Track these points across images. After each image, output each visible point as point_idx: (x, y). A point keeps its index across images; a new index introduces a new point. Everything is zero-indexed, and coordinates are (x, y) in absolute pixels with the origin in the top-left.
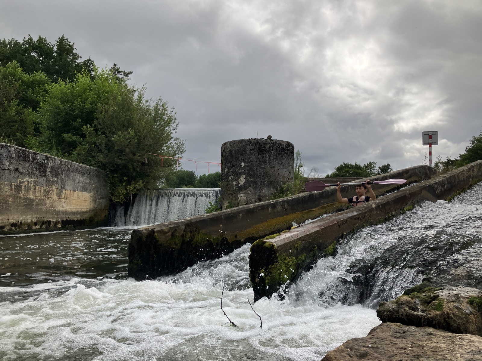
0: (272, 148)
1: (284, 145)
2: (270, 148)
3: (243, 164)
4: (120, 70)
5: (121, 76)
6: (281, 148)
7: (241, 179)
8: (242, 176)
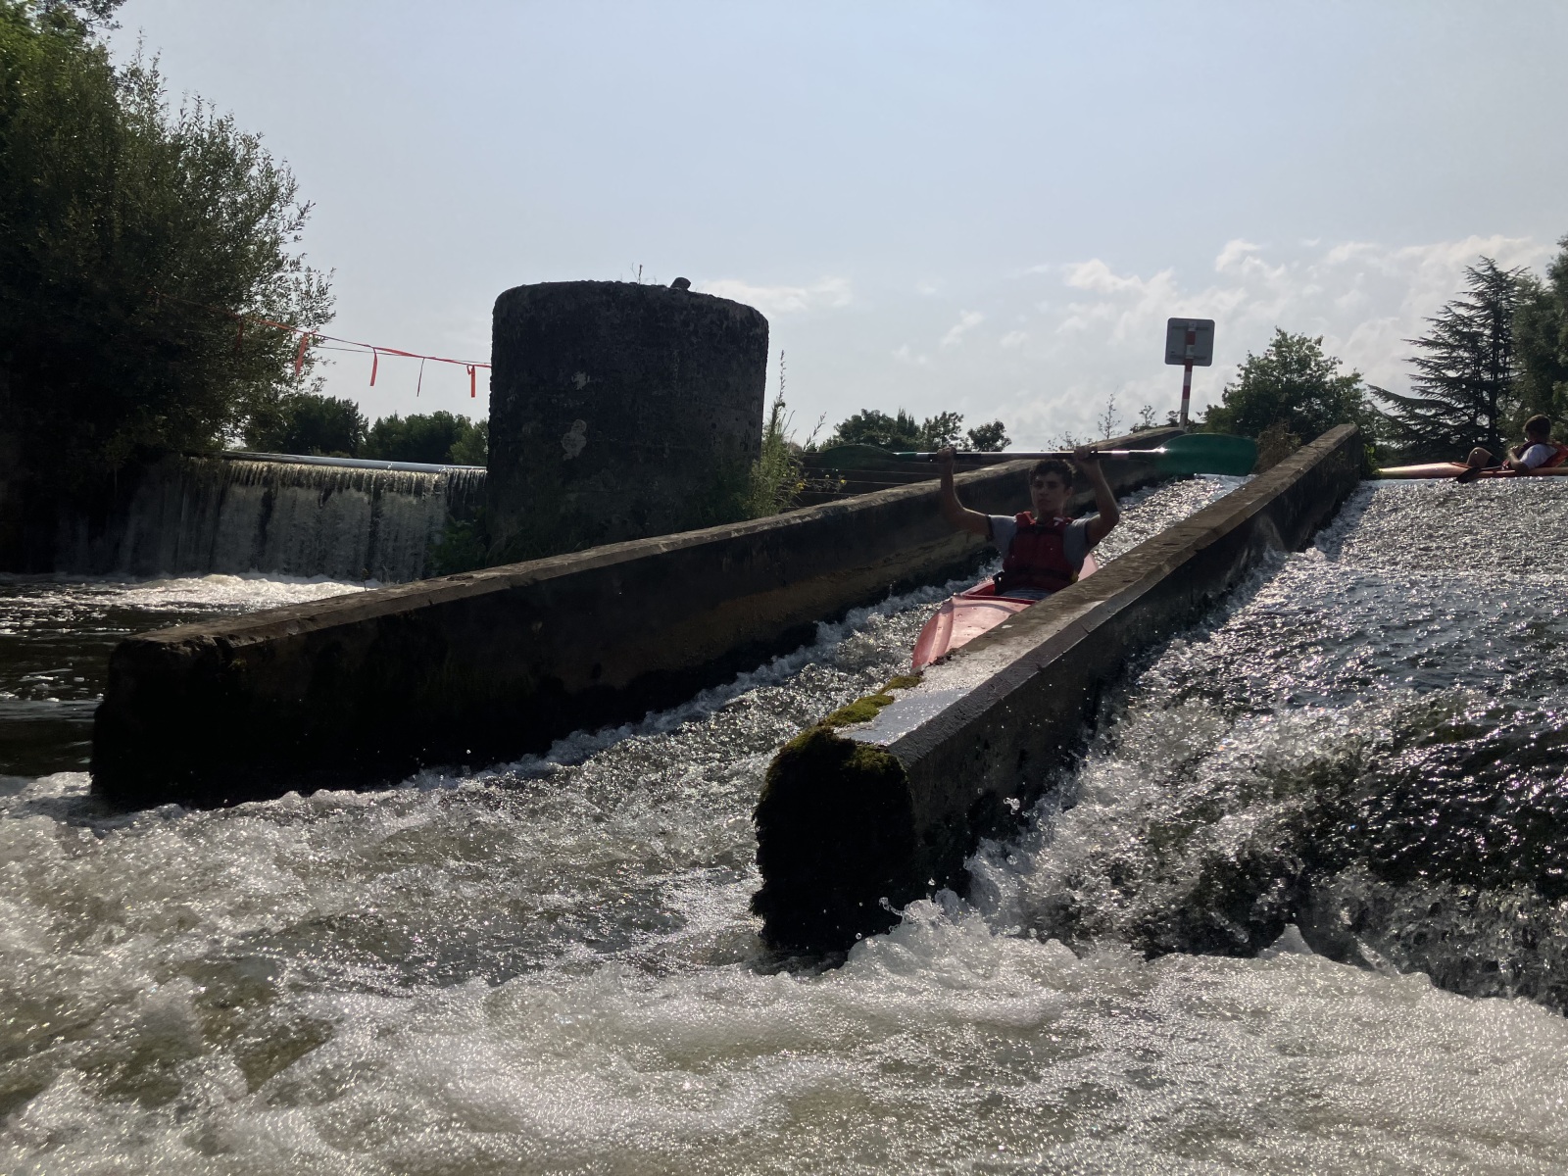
0: (696, 326)
1: (737, 317)
2: (685, 324)
3: (581, 380)
5: (81, 14)
6: (727, 327)
7: (572, 434)
8: (575, 424)
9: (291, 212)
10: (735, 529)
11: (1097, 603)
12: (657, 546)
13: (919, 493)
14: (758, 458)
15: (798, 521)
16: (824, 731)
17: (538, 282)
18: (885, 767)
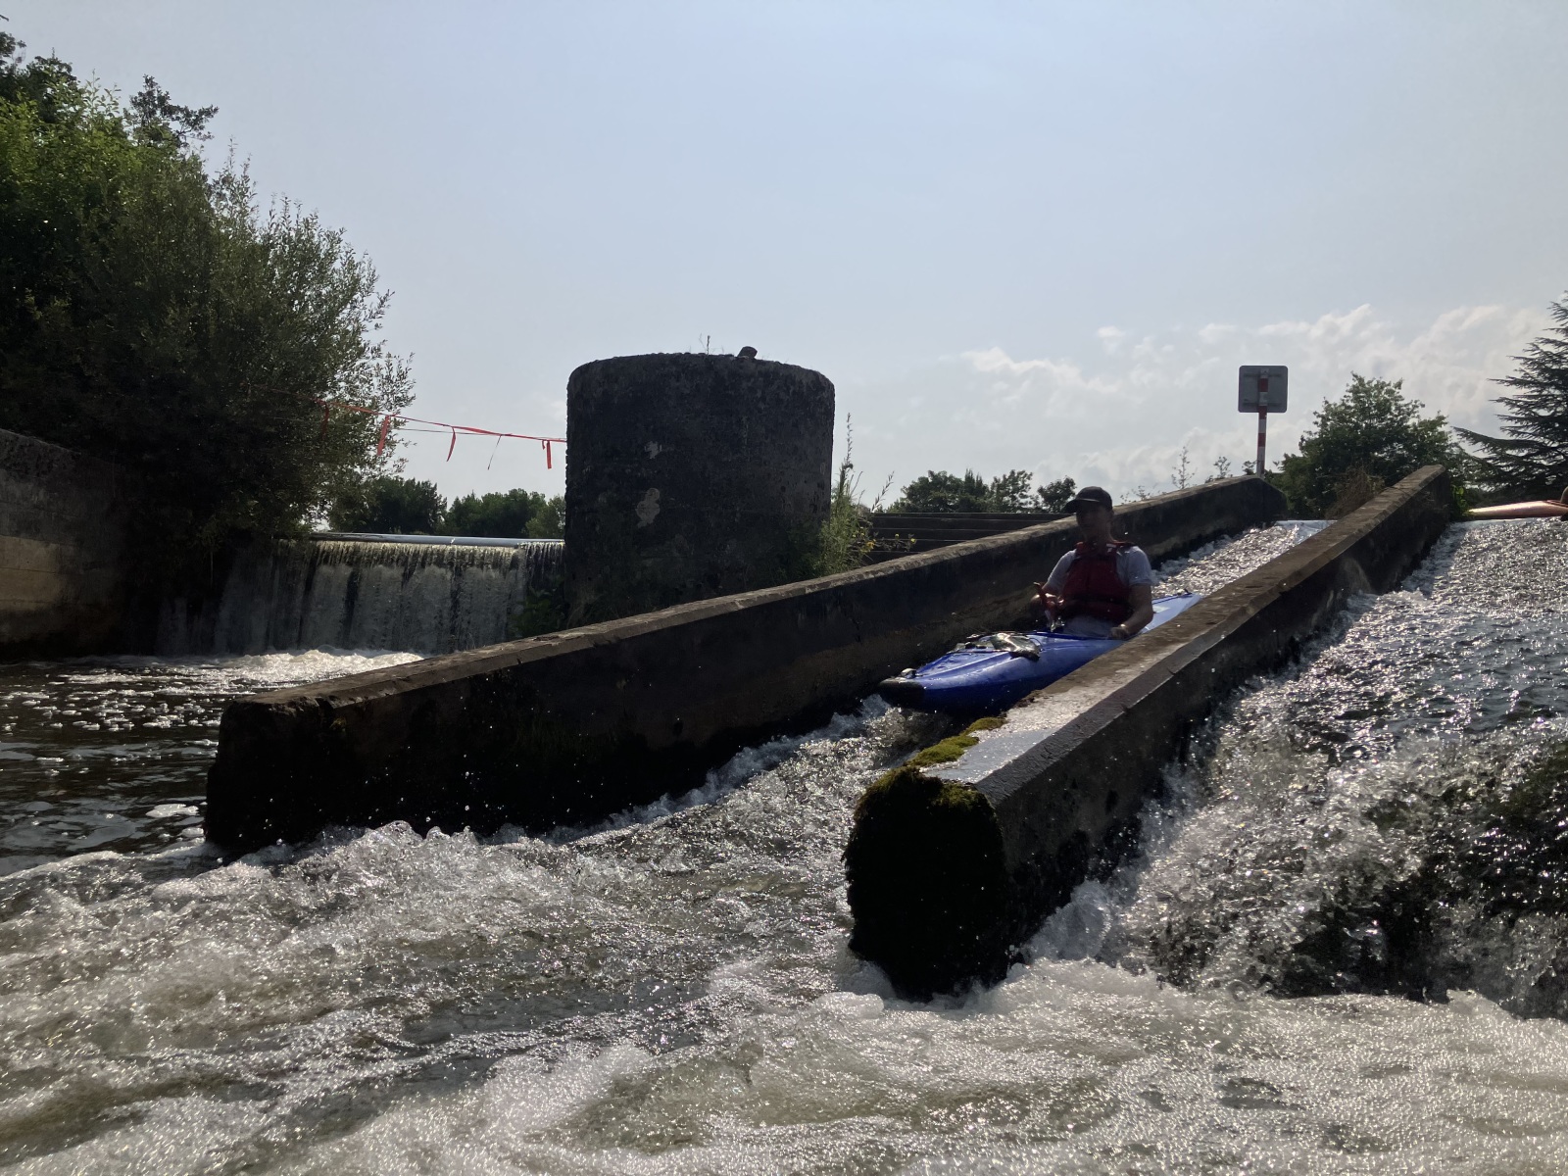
0: (763, 392)
1: (804, 382)
2: (753, 390)
3: (654, 449)
4: (170, 102)
5: (175, 126)
6: (794, 392)
7: (645, 503)
8: (648, 492)
9: (371, 301)
10: (808, 585)
11: (1181, 645)
12: (733, 603)
13: (990, 545)
14: (828, 519)
15: (871, 576)
16: (909, 770)
17: (610, 356)
18: (973, 804)
